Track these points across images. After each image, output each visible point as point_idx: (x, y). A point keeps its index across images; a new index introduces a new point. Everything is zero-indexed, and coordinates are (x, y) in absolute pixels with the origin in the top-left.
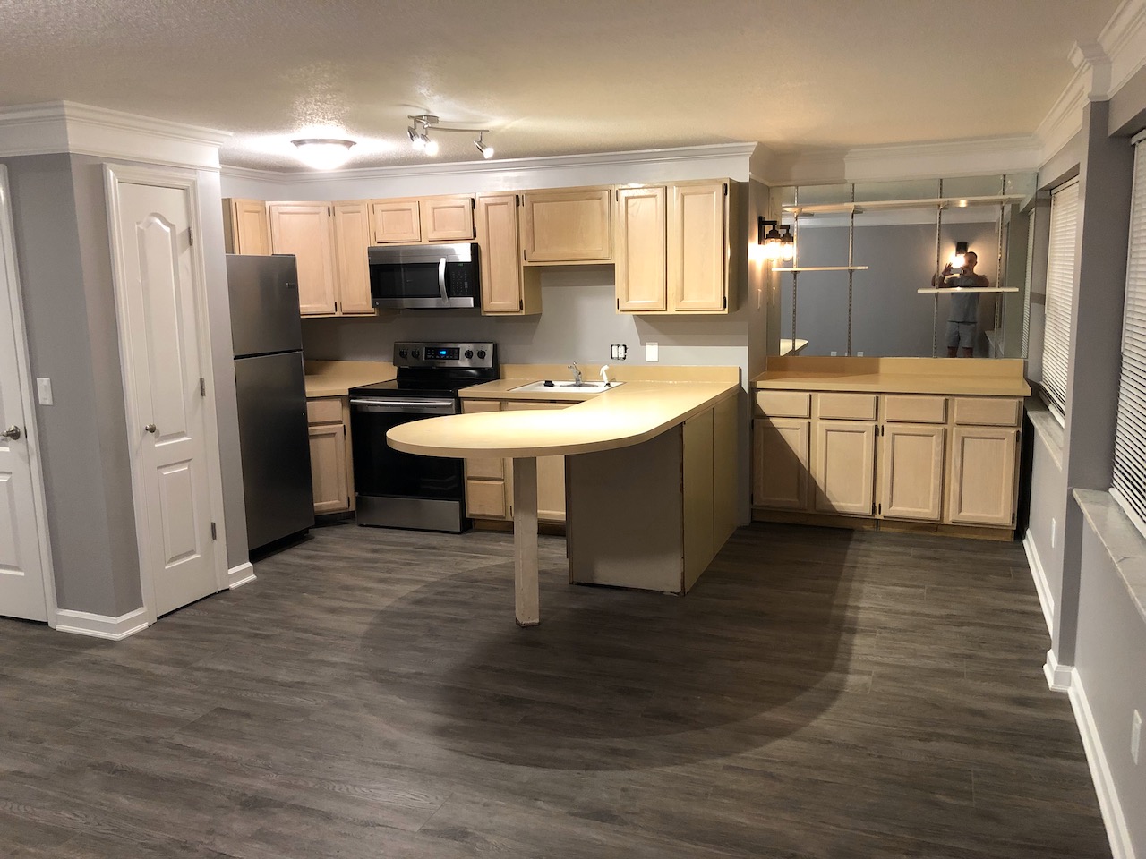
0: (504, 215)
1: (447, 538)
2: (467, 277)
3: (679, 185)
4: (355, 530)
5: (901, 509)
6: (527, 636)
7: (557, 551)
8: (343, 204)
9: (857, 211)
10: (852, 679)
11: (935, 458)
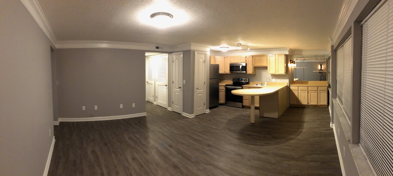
0: (251, 59)
1: (240, 109)
2: (244, 68)
3: (278, 54)
4: (225, 106)
5: (312, 104)
6: (253, 125)
7: (258, 112)
8: (226, 57)
9: (304, 59)
10: (304, 130)
11: (316, 96)
